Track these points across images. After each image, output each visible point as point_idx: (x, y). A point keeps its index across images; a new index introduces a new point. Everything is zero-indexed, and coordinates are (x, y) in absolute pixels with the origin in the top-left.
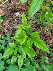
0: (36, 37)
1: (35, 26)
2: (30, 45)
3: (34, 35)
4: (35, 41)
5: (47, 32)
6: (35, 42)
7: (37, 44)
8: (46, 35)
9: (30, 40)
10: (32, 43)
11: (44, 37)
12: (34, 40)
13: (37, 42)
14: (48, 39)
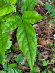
0: (30, 22)
1: (40, 9)
2: (8, 29)
3: (30, 16)
4: (22, 27)
5: (48, 29)
6: (22, 30)
7: (23, 36)
8: (44, 31)
9: (14, 20)
10: (16, 27)
11: (40, 31)
12: (22, 25)
13: (24, 33)
14: (43, 37)
